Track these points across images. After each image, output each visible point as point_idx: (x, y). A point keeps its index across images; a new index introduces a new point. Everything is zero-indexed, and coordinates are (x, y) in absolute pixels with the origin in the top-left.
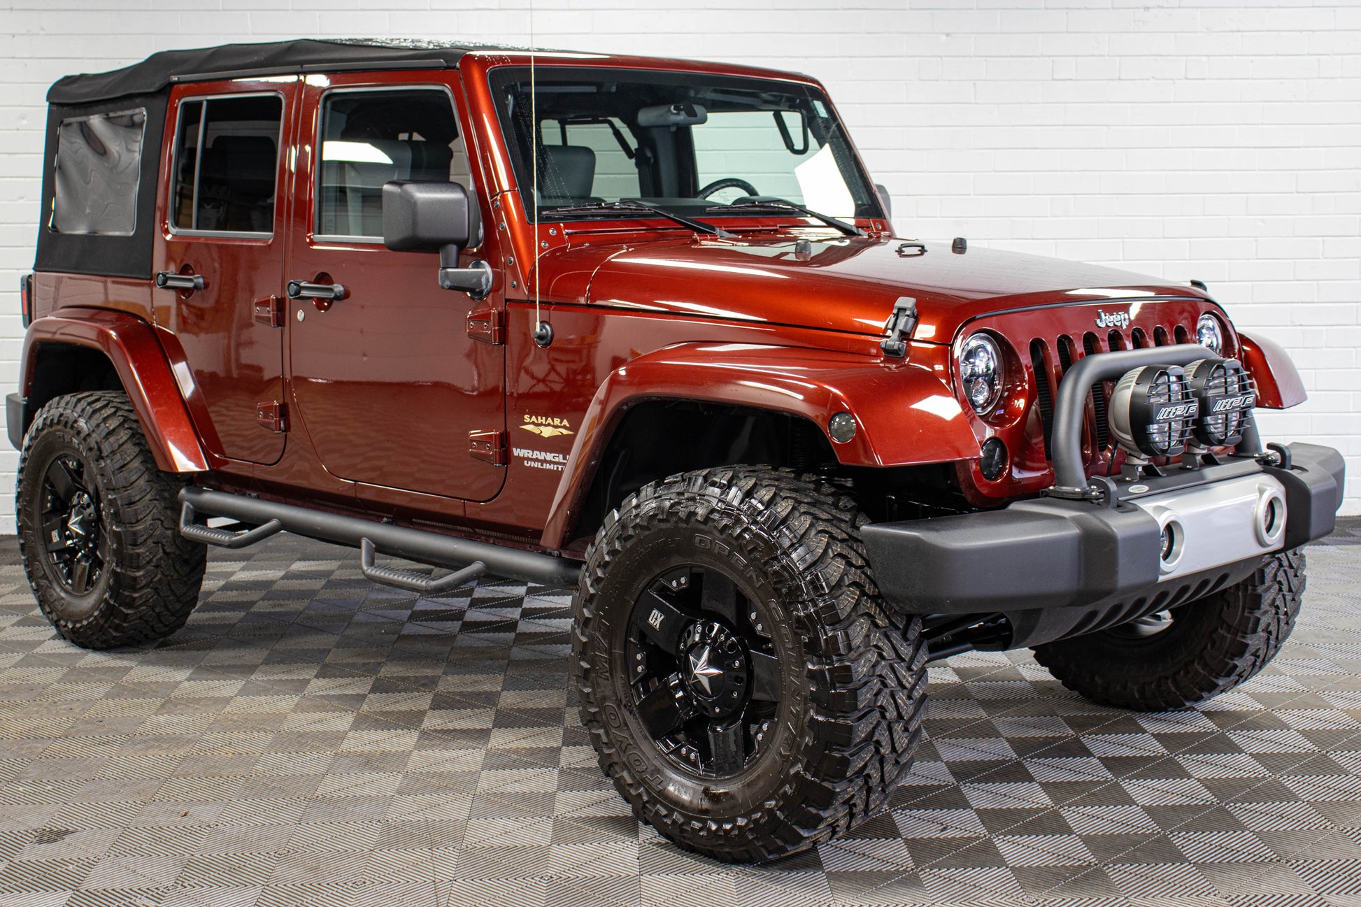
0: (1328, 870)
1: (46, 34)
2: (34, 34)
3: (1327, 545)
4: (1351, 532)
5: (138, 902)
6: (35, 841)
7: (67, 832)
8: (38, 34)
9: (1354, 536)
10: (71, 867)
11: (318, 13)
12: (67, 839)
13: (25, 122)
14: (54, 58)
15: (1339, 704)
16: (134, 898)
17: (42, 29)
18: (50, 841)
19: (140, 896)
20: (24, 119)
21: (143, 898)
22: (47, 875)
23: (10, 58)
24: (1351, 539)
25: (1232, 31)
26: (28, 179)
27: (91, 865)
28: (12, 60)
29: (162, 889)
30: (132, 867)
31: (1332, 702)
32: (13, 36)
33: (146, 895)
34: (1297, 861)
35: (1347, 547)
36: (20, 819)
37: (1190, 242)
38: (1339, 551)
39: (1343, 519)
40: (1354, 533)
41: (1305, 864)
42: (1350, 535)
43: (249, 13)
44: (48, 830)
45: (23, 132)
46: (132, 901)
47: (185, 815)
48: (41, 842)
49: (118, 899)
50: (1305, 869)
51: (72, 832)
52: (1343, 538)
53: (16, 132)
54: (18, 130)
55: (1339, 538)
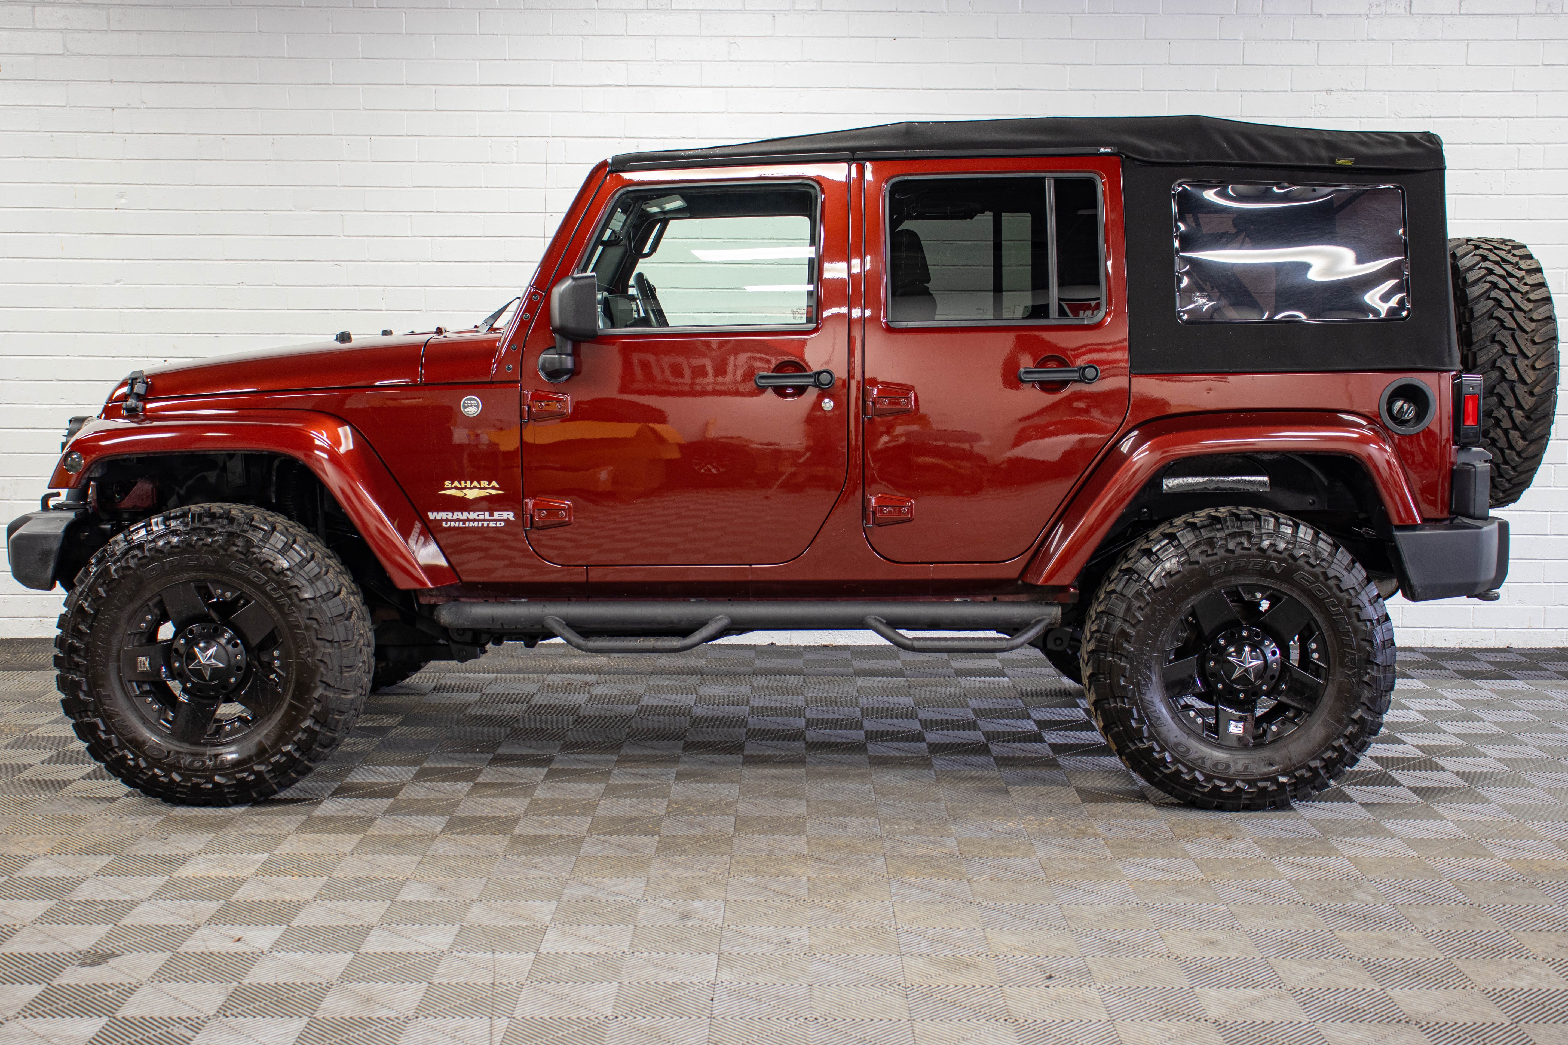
0: (1461, 1034)
1: (147, 108)
2: (134, 108)
3: (1515, 679)
4: (1544, 666)
5: (176, 1032)
6: (77, 963)
7: (113, 955)
8: (139, 108)
9: (1546, 670)
10: (110, 992)
11: (433, 88)
12: (112, 962)
13: (123, 201)
14: (155, 133)
15: (1501, 853)
16: (172, 1027)
18: (93, 964)
19: (178, 1025)
20: (122, 197)
21: (181, 1027)
22: (84, 1000)
23: (109, 133)
24: (1543, 673)
25: (1423, 117)
26: (125, 261)
27: (132, 991)
28: (111, 135)
29: (202, 1018)
30: (174, 994)
31: (1494, 851)
32: (113, 109)
33: (184, 1024)
34: (1428, 1023)
35: (1538, 682)
36: (66, 940)
38: (1528, 686)
39: (1537, 652)
40: (1546, 666)
41: (1436, 1027)
42: (1542, 669)
43: (360, 87)
44: (93, 952)
46: (169, 1030)
47: (239, 940)
48: (83, 964)
49: (155, 1028)
50: (1435, 1032)
51: (118, 955)
52: (1534, 672)
55: (1530, 672)
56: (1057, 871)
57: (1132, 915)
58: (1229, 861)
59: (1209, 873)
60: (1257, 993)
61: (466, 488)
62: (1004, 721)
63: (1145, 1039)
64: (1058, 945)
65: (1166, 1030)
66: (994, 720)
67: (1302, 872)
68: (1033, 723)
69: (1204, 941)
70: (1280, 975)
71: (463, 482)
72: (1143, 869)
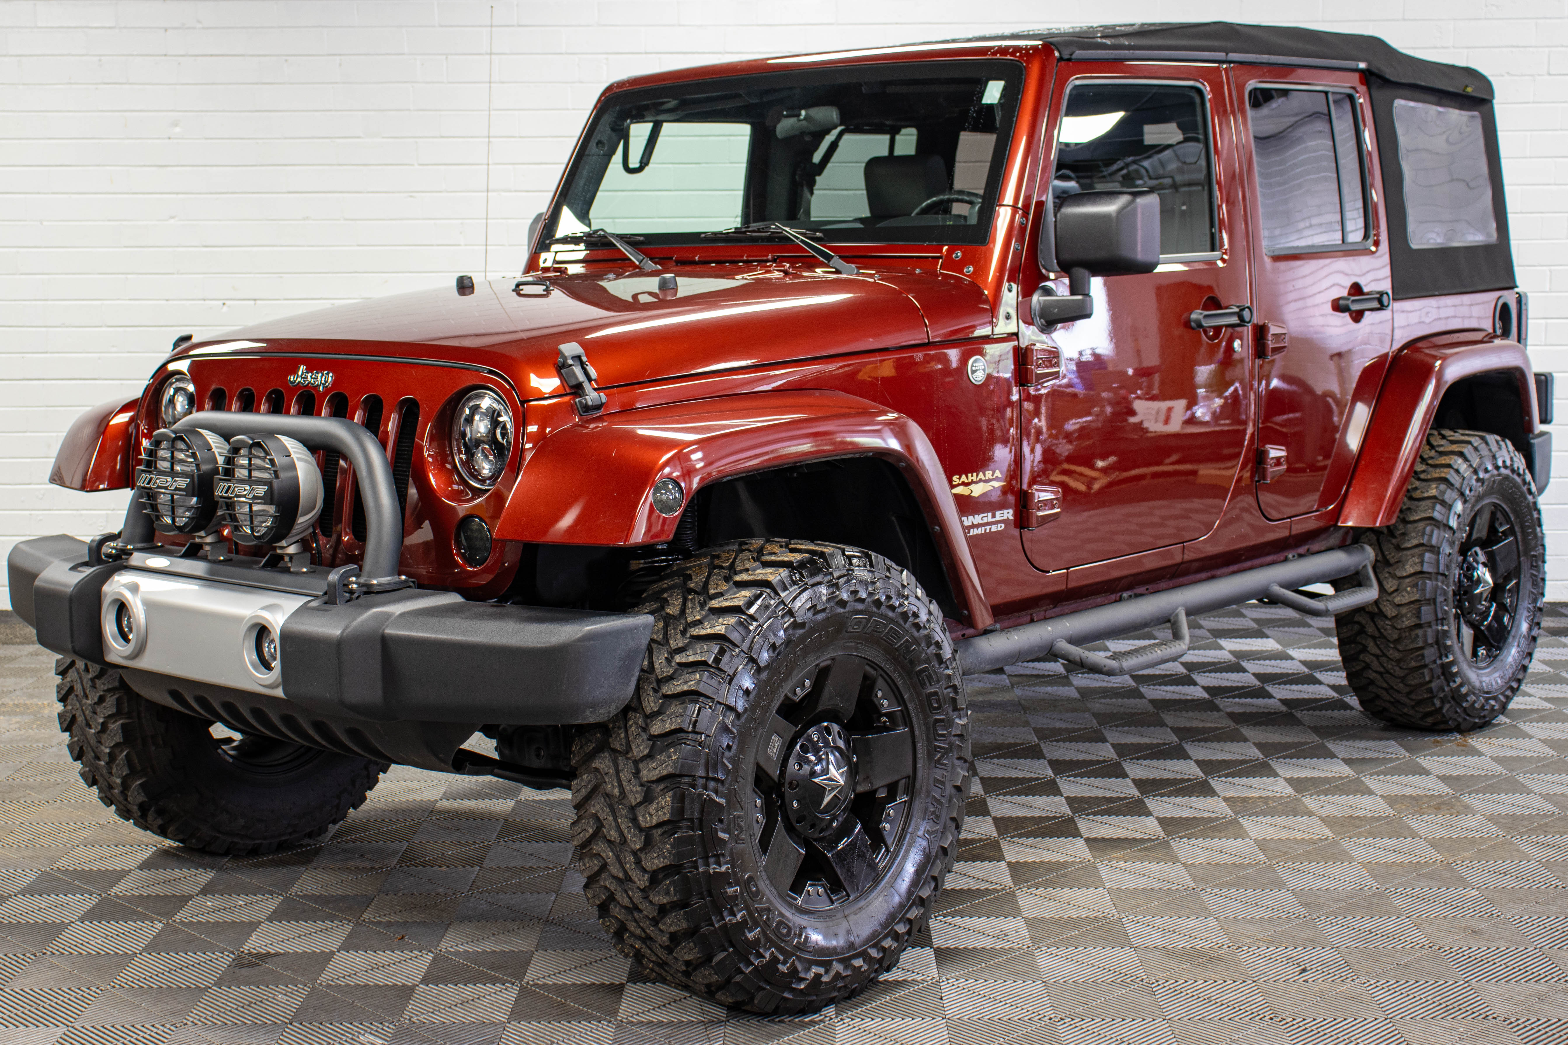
1: (203, 28)
2: (189, 28)
8: (194, 28)
13: (177, 130)
14: (211, 55)
17: (199, 22)
20: (176, 125)
23: (162, 55)
26: (180, 196)
28: (163, 58)
32: (166, 30)
37: (1551, 271)
44: (246, 952)
45: (175, 141)
53: (167, 141)
54: (169, 138)
56: (1278, 853)
57: (1376, 901)
58: (1465, 841)
59: (1446, 854)
60: (1541, 987)
61: (972, 482)
62: (1168, 688)
63: (1433, 1039)
64: (1303, 935)
65: (1453, 1029)
66: (1157, 687)
67: (1552, 852)
68: (1201, 690)
69: (1466, 929)
70: (1562, 967)
71: (970, 475)
72: (1371, 849)
